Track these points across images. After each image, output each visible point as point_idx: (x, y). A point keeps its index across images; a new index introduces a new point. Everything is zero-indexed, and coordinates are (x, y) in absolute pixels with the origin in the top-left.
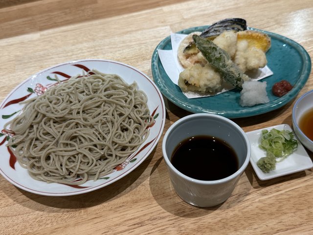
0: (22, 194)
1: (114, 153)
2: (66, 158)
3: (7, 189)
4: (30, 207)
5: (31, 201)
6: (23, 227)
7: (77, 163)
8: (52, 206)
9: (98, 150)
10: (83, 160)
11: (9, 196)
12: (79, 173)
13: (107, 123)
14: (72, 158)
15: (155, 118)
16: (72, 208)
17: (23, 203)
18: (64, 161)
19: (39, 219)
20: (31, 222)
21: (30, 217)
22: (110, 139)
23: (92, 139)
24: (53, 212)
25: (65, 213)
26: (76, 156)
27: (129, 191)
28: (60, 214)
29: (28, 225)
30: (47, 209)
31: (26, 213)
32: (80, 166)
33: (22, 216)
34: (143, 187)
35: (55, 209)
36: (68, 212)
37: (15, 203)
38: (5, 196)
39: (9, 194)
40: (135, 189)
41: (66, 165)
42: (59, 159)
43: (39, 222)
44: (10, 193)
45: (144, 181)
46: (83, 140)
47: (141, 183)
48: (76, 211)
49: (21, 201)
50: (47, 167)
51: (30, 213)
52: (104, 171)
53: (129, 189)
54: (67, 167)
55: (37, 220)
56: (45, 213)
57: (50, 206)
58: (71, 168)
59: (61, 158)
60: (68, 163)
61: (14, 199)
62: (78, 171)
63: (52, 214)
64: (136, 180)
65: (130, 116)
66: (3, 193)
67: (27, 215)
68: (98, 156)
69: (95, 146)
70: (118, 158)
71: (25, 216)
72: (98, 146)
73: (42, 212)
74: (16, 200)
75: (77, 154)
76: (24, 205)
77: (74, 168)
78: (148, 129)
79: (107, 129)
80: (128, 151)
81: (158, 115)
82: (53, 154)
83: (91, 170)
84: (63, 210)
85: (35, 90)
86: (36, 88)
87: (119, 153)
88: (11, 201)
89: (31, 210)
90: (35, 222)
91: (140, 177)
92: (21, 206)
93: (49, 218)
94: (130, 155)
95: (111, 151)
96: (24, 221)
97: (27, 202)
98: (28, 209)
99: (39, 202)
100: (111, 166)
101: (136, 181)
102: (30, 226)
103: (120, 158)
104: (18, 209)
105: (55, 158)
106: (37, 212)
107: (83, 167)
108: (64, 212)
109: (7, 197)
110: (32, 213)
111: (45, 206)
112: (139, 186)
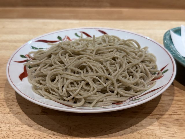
0: (19, 107)
1: (116, 90)
2: (69, 81)
3: (9, 101)
4: (21, 120)
5: (25, 115)
6: (6, 135)
7: (78, 87)
8: (41, 125)
9: (102, 82)
10: (84, 87)
11: (8, 106)
12: (77, 97)
13: (116, 64)
14: (75, 84)
15: (163, 73)
16: (60, 133)
17: (17, 115)
18: (67, 83)
19: (24, 133)
20: (15, 133)
21: (17, 128)
22: (115, 76)
23: (98, 71)
24: (40, 130)
25: (50, 135)
26: (79, 82)
27: (122, 135)
28: (46, 134)
29: (11, 134)
30: (36, 126)
31: (15, 124)
32: (80, 91)
33: (10, 125)
34: (139, 135)
35: (43, 128)
36: (54, 135)
37: (10, 112)
38: (5, 105)
39: (9, 105)
40: (129, 135)
41: (68, 87)
42: (63, 81)
43: (23, 135)
44: (11, 104)
45: (140, 130)
46: (90, 70)
47: (137, 130)
48: (62, 136)
49: (16, 112)
50: (50, 84)
51: (18, 125)
52: (102, 101)
53: (122, 132)
54: (68, 89)
55: (22, 133)
56: (32, 129)
57: (40, 125)
58: (71, 91)
59: (65, 80)
60: (70, 86)
61: (11, 110)
62: (77, 95)
63: (38, 132)
64: (132, 126)
65: (138, 66)
66: (4, 103)
67: (16, 125)
68: (100, 87)
69: (100, 77)
70: (119, 95)
71: (12, 127)
72: (102, 78)
73: (30, 128)
74: (12, 111)
75: (81, 81)
76: (16, 117)
77: (74, 92)
78: (155, 81)
79: (115, 68)
80: (132, 92)
81: (167, 70)
82: (59, 76)
83: (89, 96)
84: (50, 131)
85: (63, 40)
86: (64, 38)
87: (121, 91)
88: (8, 110)
89: (20, 123)
90: (19, 135)
91: (138, 125)
92: (14, 117)
93: (34, 135)
94: (132, 97)
95: (114, 88)
96: (9, 130)
97: (21, 115)
98: (18, 121)
99: (31, 118)
100: (110, 99)
101: (132, 128)
102: (13, 137)
103: (121, 96)
104: (10, 118)
105: (59, 80)
106: (25, 126)
107: (82, 92)
108: (50, 133)
109: (6, 106)
110: (20, 126)
111: (34, 123)
112: (135, 133)
